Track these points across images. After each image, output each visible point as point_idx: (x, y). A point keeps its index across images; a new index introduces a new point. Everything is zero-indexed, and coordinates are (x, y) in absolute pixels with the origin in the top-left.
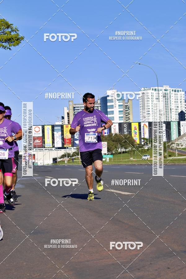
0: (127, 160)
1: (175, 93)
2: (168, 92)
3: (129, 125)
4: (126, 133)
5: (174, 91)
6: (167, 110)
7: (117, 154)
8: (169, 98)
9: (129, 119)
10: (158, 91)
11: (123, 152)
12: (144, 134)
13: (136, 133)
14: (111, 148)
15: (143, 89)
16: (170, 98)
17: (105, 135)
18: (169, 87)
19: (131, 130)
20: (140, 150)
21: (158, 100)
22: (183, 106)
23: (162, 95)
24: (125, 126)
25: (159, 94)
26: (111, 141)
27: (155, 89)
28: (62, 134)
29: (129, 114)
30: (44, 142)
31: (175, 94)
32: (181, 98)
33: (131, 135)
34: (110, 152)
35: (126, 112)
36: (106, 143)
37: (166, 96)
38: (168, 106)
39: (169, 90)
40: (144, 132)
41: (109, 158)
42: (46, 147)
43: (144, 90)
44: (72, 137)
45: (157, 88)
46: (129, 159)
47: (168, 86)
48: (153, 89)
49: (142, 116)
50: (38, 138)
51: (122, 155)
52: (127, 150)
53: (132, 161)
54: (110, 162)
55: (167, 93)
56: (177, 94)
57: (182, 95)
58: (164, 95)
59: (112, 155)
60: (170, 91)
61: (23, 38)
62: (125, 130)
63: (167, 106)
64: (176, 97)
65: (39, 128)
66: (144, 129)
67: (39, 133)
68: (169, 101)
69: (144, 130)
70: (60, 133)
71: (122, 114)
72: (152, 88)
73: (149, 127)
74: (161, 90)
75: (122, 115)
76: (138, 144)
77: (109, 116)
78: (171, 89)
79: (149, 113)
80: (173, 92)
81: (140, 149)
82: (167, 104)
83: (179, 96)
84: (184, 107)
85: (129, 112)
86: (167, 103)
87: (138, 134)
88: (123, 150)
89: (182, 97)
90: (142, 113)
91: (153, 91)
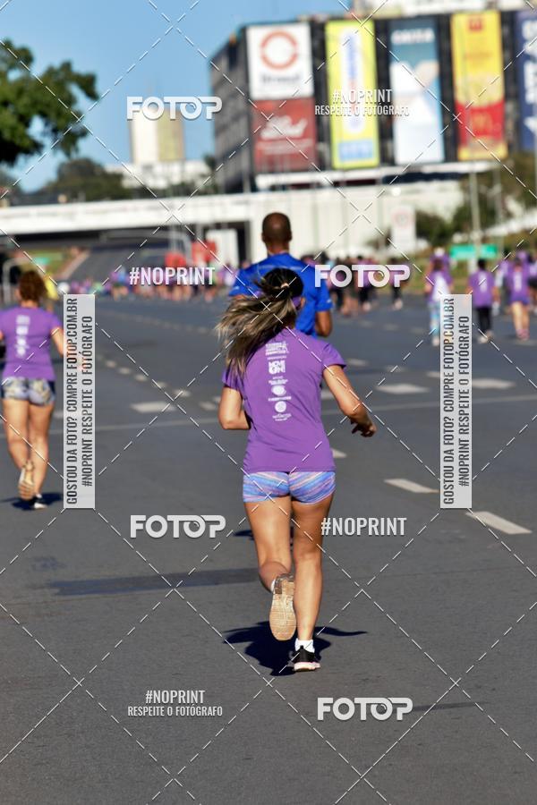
28: (446, 79)
30: (321, 131)
42: (337, 163)
44: (507, 96)
50: (288, 107)
65: (293, 42)
67: (290, 72)
70: (430, 69)
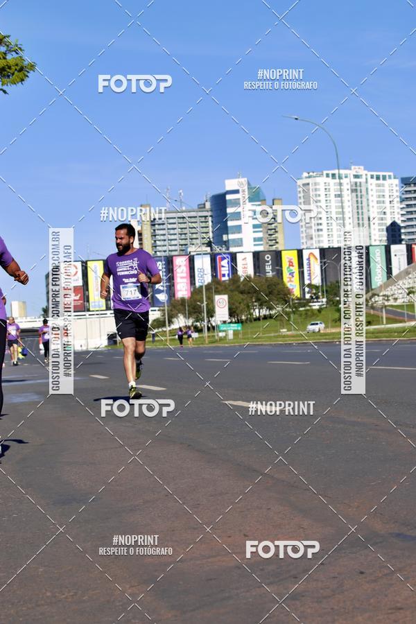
0: (272, 335)
1: (378, 182)
2: (363, 180)
3: (277, 256)
4: (270, 275)
5: (375, 177)
6: (361, 220)
7: (251, 321)
8: (364, 192)
9: (277, 243)
10: (340, 178)
11: (265, 318)
12: (310, 275)
13: (292, 274)
14: (237, 308)
15: (305, 174)
16: (367, 194)
17: (223, 279)
18: (365, 169)
19: (281, 266)
20: (301, 311)
21: (339, 199)
22: (397, 210)
23: (349, 187)
24: (268, 258)
25: (341, 184)
26: (237, 293)
27: (333, 175)
29: (276, 232)
30: (86, 299)
31: (378, 185)
32: (391, 194)
33: (282, 279)
34: (234, 317)
35: (270, 227)
36: (226, 297)
37: (359, 188)
38: (362, 212)
39: (364, 177)
40: (310, 270)
41: (234, 331)
42: (91, 309)
43: (309, 177)
45: (336, 172)
46: (277, 331)
47: (362, 167)
48: (328, 175)
49: (304, 235)
51: (261, 322)
52: (273, 312)
53: (284, 336)
54: (235, 341)
55: (360, 183)
56: (383, 185)
57: (394, 186)
58: (354, 188)
59: (240, 324)
60: (366, 179)
61: (32, 67)
62: (268, 268)
63: (360, 211)
64: (380, 191)
65: (76, 268)
66: (309, 264)
67: (75, 277)
68: (364, 200)
69: (310, 267)
71: (261, 231)
72: (325, 172)
73: (321, 259)
74: (346, 177)
75: (260, 235)
76: (298, 299)
77: (231, 237)
78: (369, 174)
79: (320, 227)
80: (374, 181)
81: (301, 309)
82: (360, 208)
83: (387, 188)
84: (398, 213)
85: (276, 227)
86: (360, 205)
87: (296, 275)
88: (264, 312)
89: (394, 191)
90: (304, 229)
91: (330, 180)
